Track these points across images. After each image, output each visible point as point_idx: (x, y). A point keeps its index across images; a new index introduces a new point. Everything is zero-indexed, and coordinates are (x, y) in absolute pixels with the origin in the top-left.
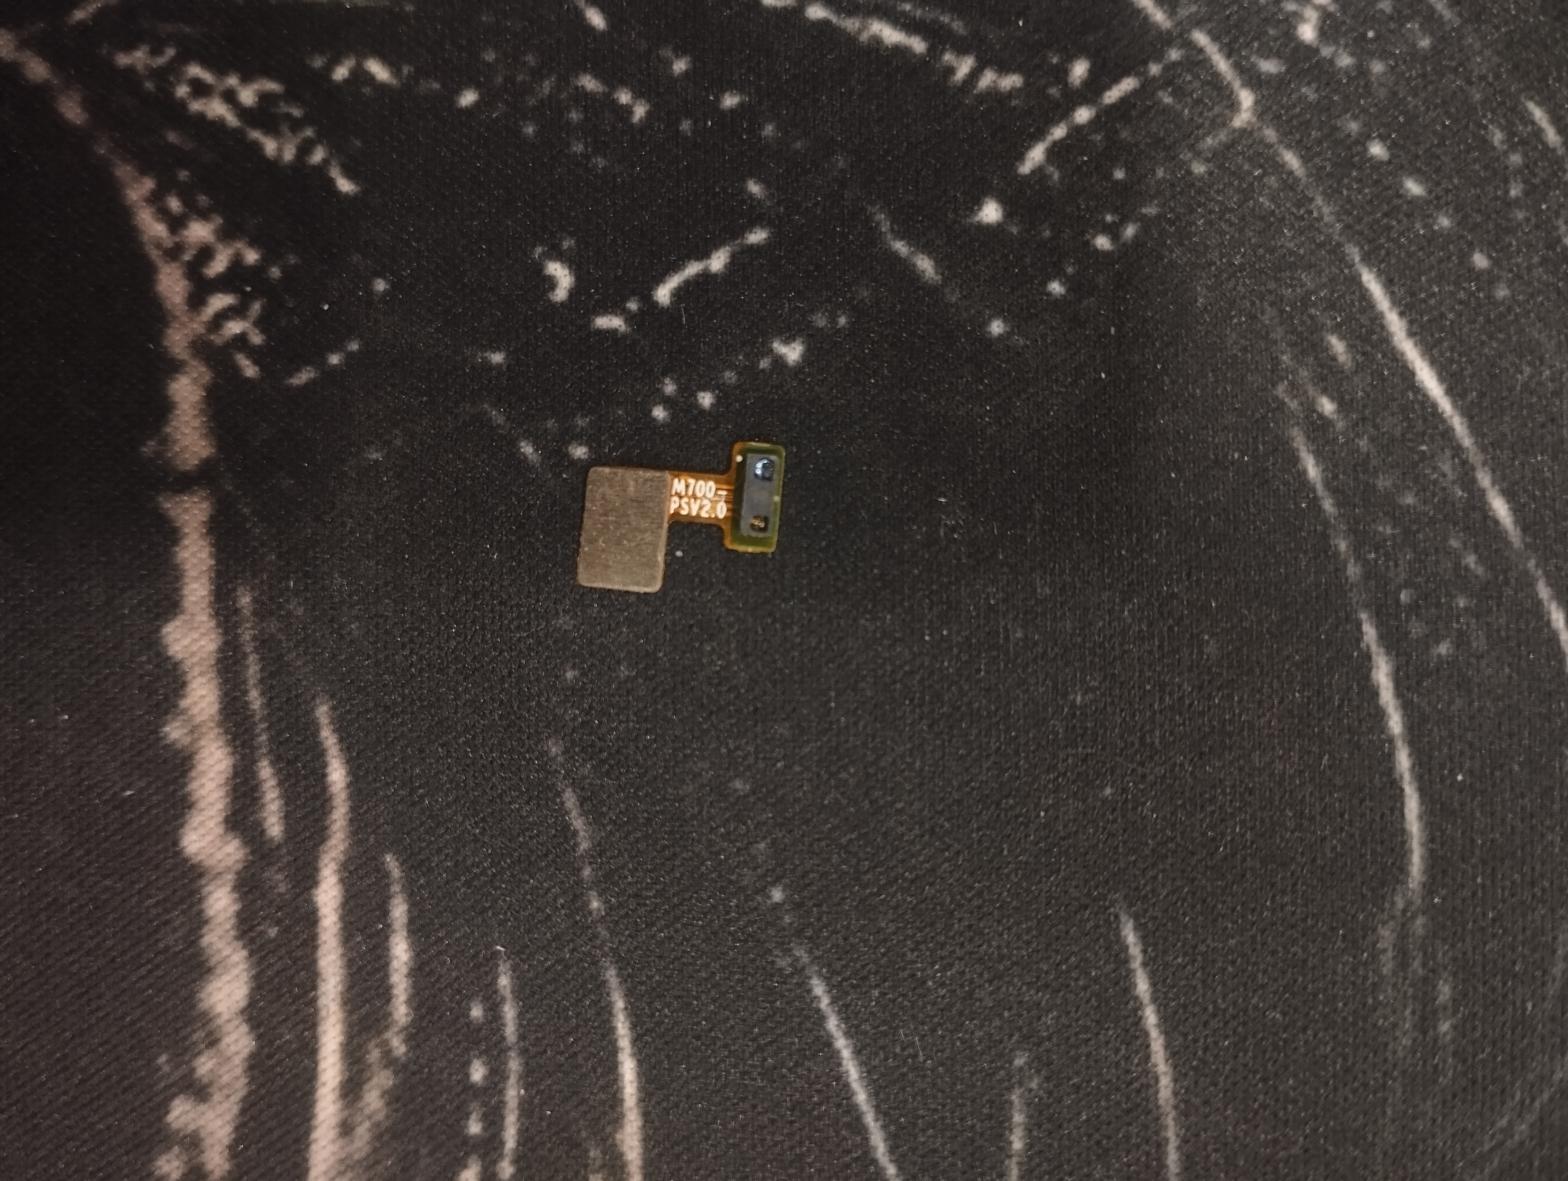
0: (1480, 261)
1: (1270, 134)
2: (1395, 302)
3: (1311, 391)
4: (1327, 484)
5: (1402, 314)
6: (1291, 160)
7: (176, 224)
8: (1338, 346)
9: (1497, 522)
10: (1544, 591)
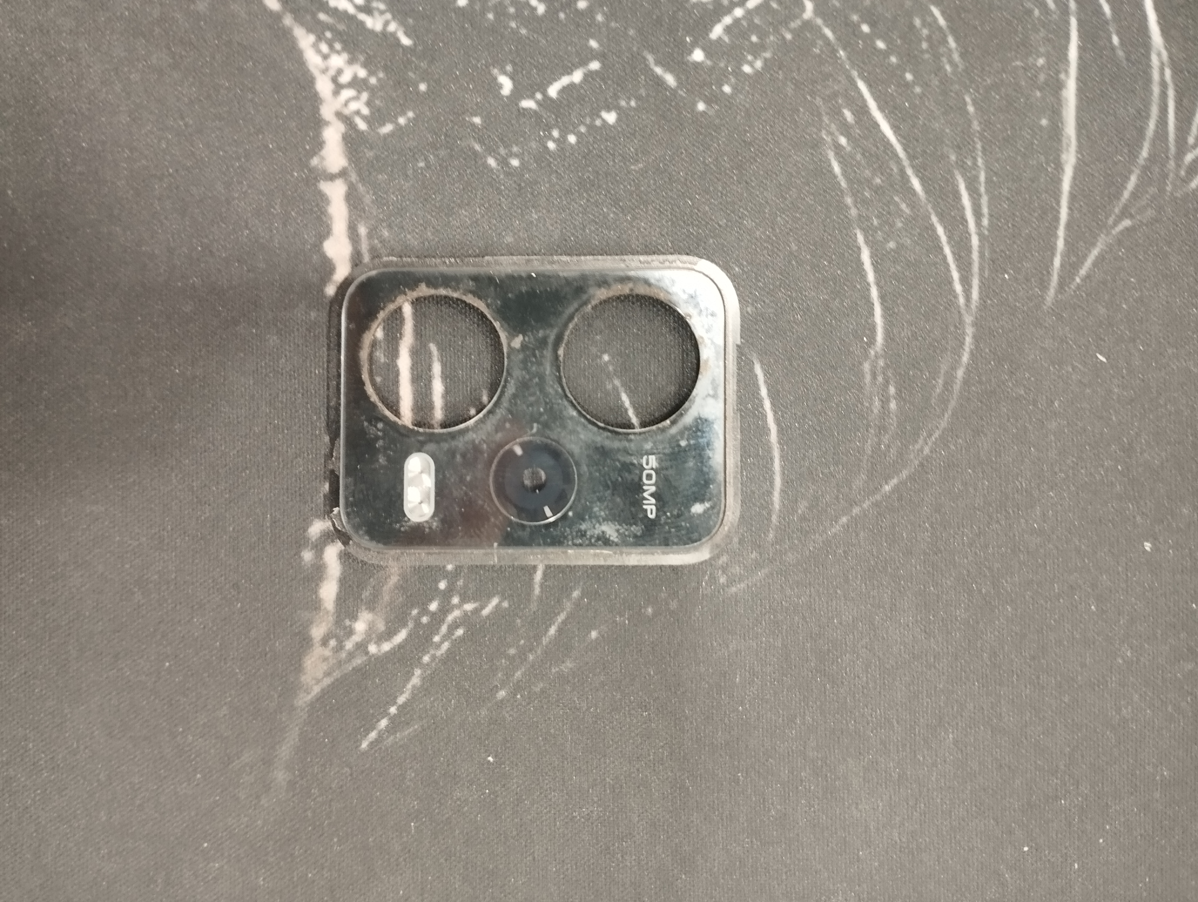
0: (909, 77)
1: (819, 21)
2: (872, 94)
3: (837, 133)
4: (843, 175)
5: (875, 100)
6: (828, 33)
7: (325, 57)
8: (848, 115)
9: (914, 190)
10: (934, 219)
